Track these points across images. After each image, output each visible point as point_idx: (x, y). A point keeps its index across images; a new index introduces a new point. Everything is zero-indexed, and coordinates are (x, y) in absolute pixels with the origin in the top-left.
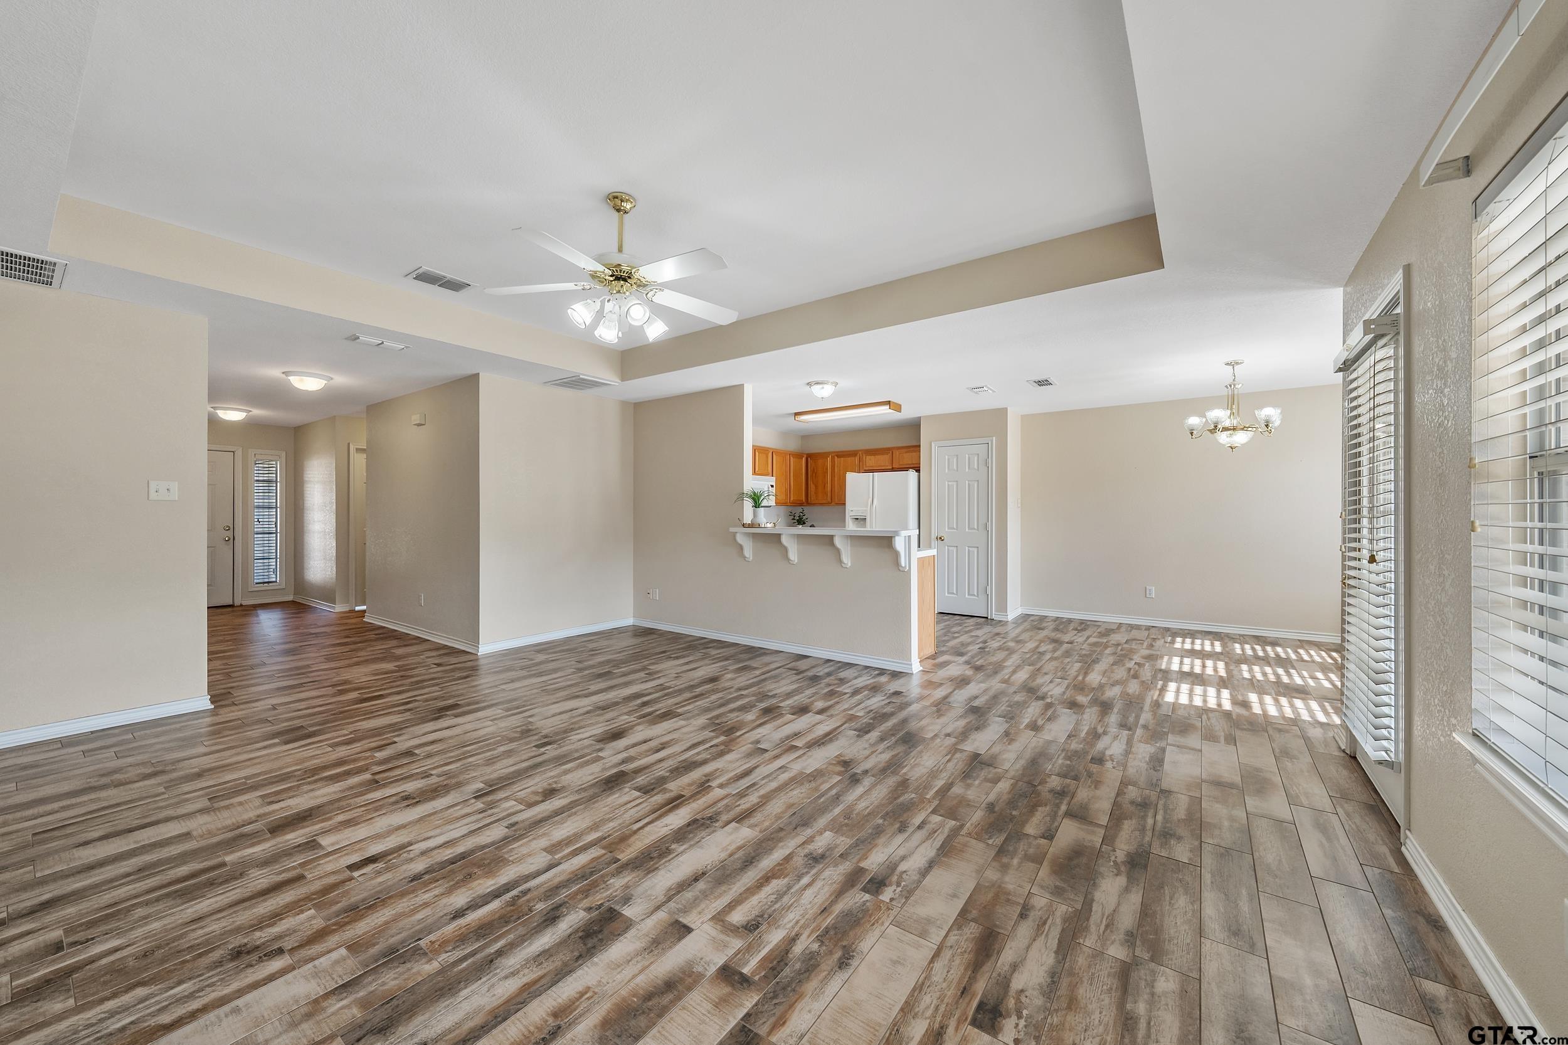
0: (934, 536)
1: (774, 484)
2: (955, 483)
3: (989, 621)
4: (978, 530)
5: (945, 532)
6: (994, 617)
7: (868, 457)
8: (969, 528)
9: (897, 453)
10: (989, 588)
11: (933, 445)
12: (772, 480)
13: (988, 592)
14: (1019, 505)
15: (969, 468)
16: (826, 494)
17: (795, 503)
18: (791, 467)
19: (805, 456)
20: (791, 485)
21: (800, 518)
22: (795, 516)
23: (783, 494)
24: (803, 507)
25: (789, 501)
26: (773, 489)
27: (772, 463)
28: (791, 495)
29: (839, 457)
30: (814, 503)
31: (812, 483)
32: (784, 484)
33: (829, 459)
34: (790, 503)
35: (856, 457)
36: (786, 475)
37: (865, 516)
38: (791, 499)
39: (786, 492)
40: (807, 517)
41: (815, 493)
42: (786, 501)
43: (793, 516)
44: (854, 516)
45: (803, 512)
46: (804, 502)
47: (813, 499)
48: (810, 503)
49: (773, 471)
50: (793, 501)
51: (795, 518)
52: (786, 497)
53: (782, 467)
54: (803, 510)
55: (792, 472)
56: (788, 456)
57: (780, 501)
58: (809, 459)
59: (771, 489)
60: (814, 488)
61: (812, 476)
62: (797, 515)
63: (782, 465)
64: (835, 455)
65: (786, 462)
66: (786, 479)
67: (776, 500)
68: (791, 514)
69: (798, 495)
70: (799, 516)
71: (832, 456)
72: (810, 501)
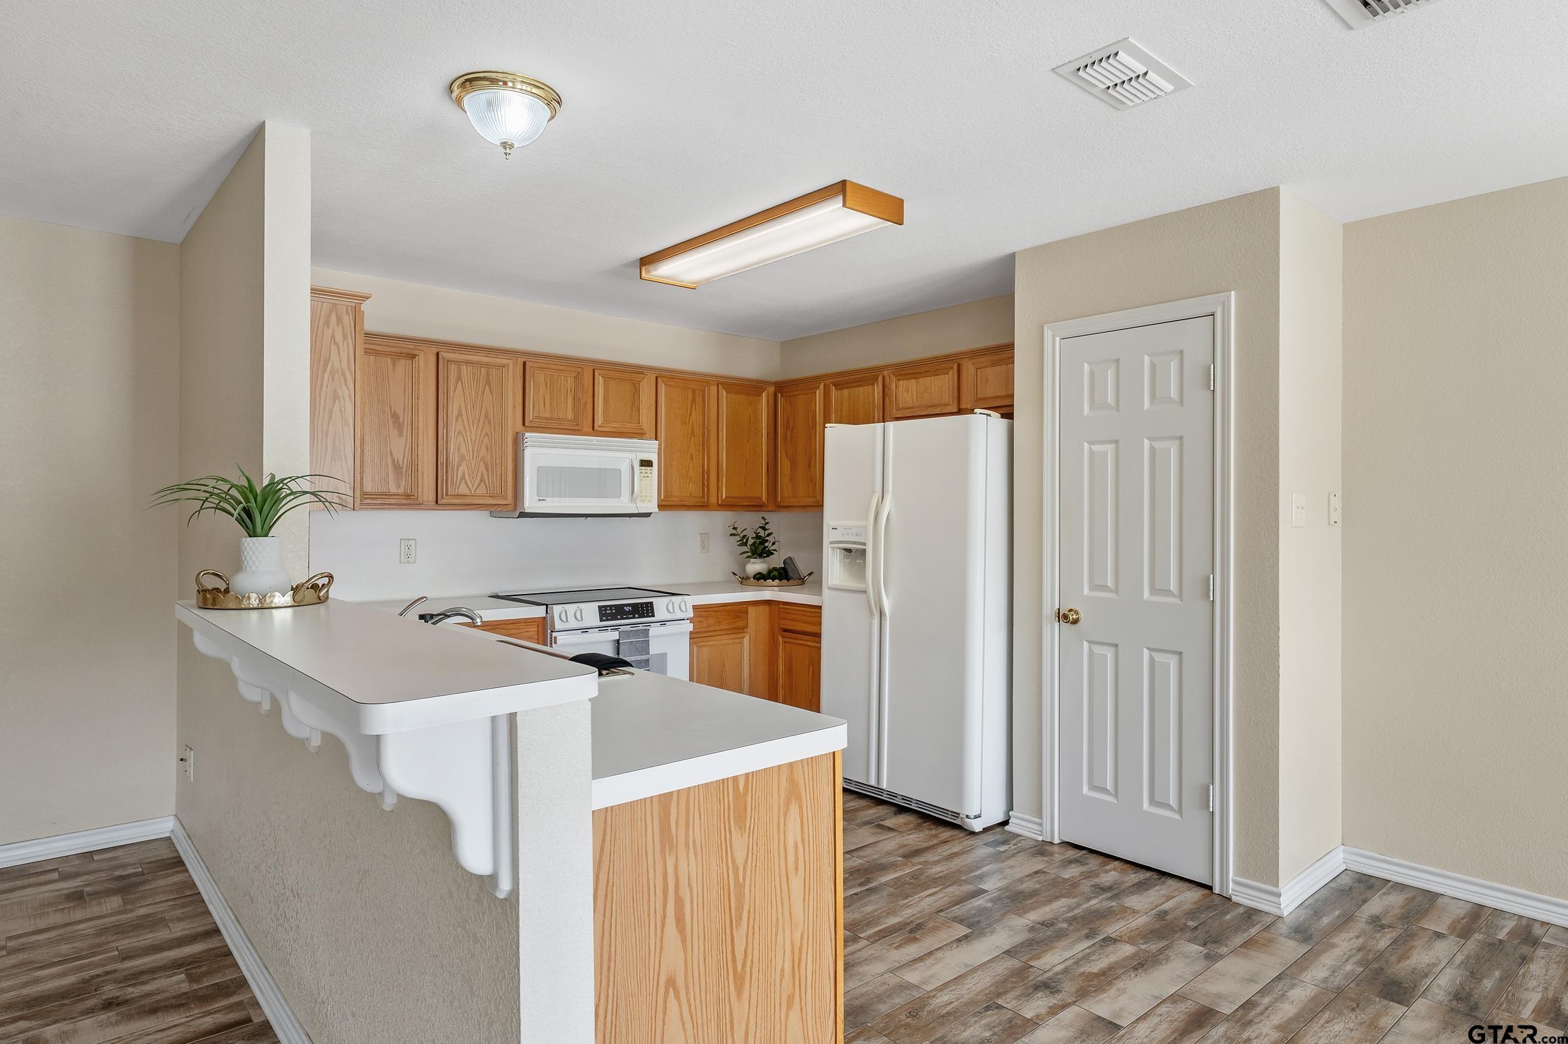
0: (1049, 609)
1: (654, 458)
2: (1110, 448)
3: (1217, 900)
4: (1181, 597)
5: (1082, 598)
6: (1231, 889)
7: (903, 384)
8: (1154, 590)
9: (969, 368)
10: (1216, 791)
11: (1048, 333)
12: (650, 449)
13: (1216, 805)
14: (1336, 516)
15: (1152, 402)
16: (811, 480)
17: (736, 504)
18: (720, 417)
19: (772, 389)
20: (720, 460)
21: (758, 541)
22: (744, 536)
23: (691, 483)
24: (765, 515)
25: (713, 500)
26: (651, 470)
27: (654, 405)
28: (720, 484)
29: (839, 386)
30: (788, 505)
31: (784, 455)
32: (694, 458)
33: (820, 392)
34: (718, 505)
35: (876, 384)
36: (704, 436)
37: (865, 544)
38: (720, 494)
39: (703, 477)
40: (777, 539)
41: (790, 480)
42: (703, 500)
43: (741, 536)
44: (840, 542)
45: (767, 527)
46: (766, 502)
47: (786, 496)
48: (782, 504)
49: (659, 424)
50: (728, 499)
51: (744, 541)
52: (703, 489)
53: (690, 415)
54: (766, 521)
55: (726, 429)
56: (714, 389)
57: (681, 501)
58: (780, 395)
59: (644, 471)
60: (789, 467)
61: (785, 437)
62: (751, 534)
63: (689, 411)
64: (832, 383)
65: (704, 402)
66: (705, 444)
67: (662, 498)
68: (734, 532)
69: (745, 484)
70: (758, 537)
71: (825, 385)
72: (781, 499)
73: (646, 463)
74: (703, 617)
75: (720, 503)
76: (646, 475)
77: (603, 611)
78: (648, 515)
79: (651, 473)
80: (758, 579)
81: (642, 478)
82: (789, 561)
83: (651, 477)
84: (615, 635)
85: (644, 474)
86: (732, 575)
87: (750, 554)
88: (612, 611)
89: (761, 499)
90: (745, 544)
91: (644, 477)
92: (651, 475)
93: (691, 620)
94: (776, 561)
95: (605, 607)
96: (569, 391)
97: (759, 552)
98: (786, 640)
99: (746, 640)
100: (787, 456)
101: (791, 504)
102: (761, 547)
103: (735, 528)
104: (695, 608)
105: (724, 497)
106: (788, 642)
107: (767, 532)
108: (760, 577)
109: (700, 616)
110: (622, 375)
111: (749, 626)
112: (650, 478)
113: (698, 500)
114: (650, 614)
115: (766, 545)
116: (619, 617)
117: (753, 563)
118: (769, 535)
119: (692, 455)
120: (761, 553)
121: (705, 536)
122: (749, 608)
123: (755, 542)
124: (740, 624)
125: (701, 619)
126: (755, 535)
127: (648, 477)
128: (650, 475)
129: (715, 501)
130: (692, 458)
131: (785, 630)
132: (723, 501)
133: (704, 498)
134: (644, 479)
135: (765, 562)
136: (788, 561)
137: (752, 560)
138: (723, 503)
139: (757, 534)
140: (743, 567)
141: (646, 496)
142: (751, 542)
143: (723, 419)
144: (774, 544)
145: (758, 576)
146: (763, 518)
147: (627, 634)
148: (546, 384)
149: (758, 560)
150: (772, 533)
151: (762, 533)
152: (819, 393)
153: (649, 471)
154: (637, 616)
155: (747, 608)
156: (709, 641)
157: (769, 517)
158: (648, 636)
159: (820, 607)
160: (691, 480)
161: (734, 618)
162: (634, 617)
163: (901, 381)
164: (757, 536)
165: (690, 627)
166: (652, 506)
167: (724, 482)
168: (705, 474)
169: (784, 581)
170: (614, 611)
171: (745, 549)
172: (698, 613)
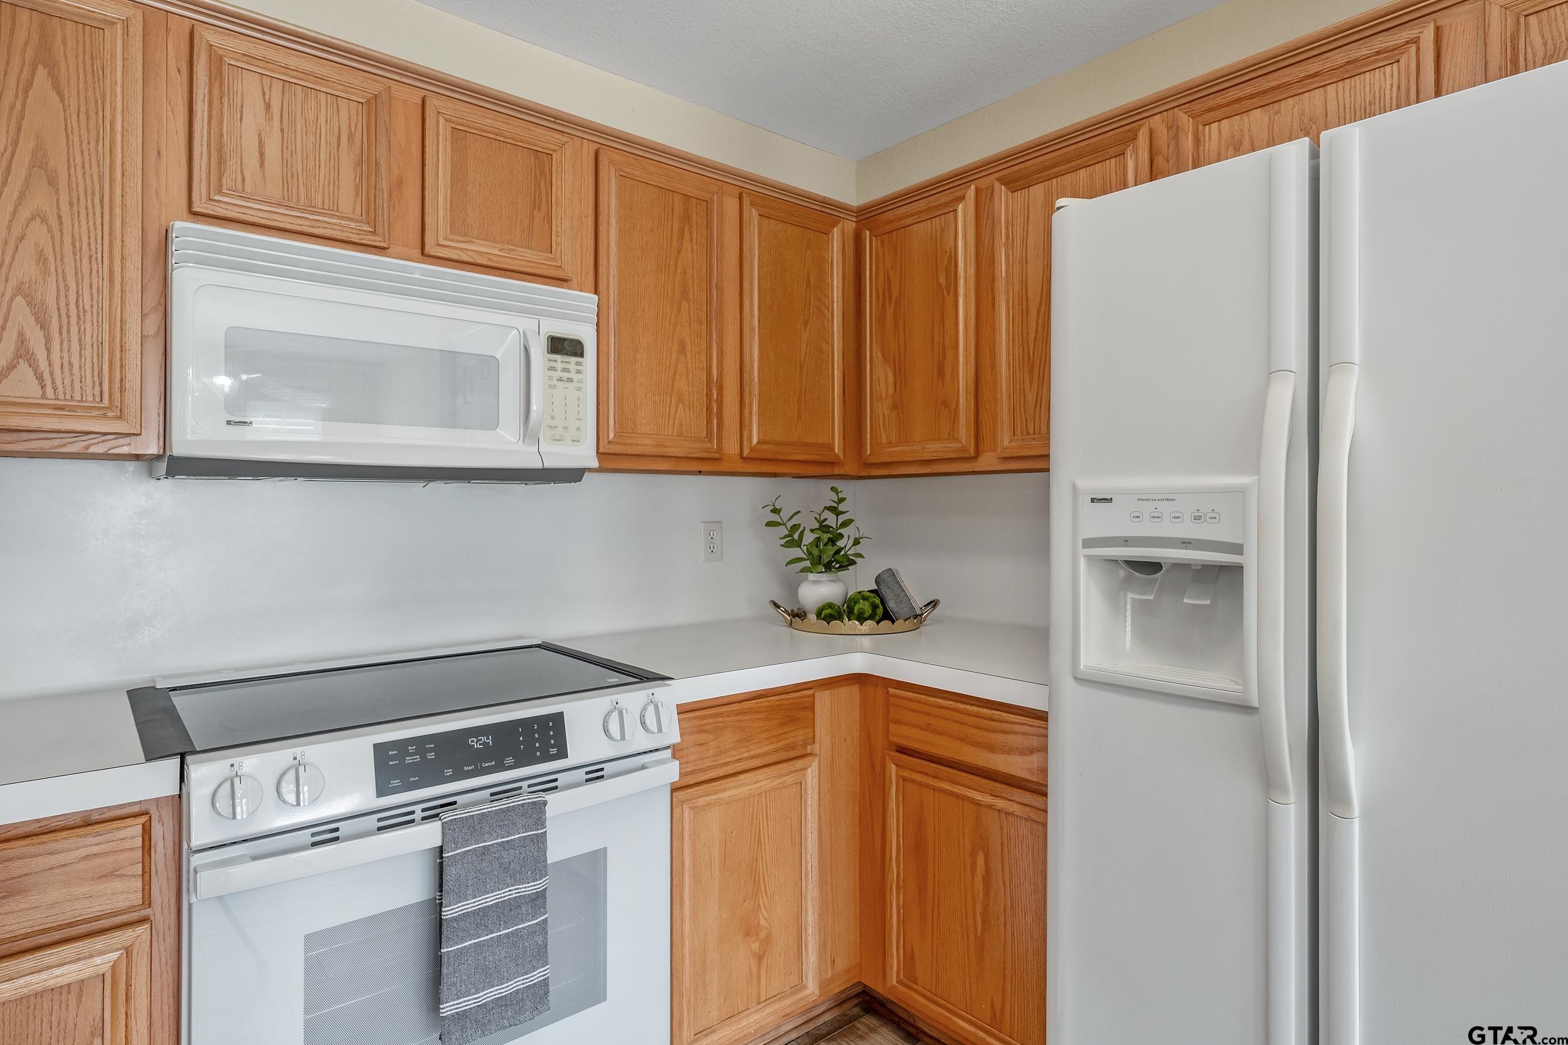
1: (586, 334)
7: (1219, 129)
12: (576, 312)
16: (946, 404)
17: (780, 457)
18: (746, 266)
19: (850, 226)
20: (747, 359)
21: (825, 537)
22: (795, 527)
23: (681, 406)
24: (839, 484)
25: (731, 447)
26: (578, 364)
27: (591, 219)
28: (747, 414)
29: (1015, 183)
30: (890, 460)
31: (880, 357)
32: (688, 348)
33: (964, 209)
34: (742, 458)
35: (1129, 152)
36: (709, 303)
37: (1238, 549)
38: (745, 434)
39: (709, 395)
40: (864, 532)
41: (894, 407)
42: (708, 445)
43: (789, 525)
44: (1126, 542)
45: (841, 508)
46: (842, 456)
47: (884, 441)
48: (873, 460)
49: (602, 261)
50: (765, 447)
51: (796, 536)
52: (709, 421)
53: (679, 252)
54: (841, 495)
55: (759, 292)
56: (731, 206)
57: (658, 446)
58: (868, 232)
59: (559, 366)
60: (891, 380)
61: (881, 319)
62: (808, 522)
63: (675, 242)
64: (997, 179)
65: (709, 226)
66: (711, 319)
67: (612, 436)
68: (775, 518)
69: (799, 416)
70: (823, 527)
71: (977, 190)
72: (871, 449)
73: (561, 346)
74: (706, 731)
75: (746, 453)
76: (565, 375)
77: (393, 758)
78: (574, 475)
79: (579, 372)
80: (829, 618)
81: (554, 382)
82: (886, 579)
83: (580, 381)
84: (429, 834)
85: (559, 374)
86: (772, 610)
87: (808, 564)
88: (423, 757)
89: (832, 448)
90: (798, 544)
91: (560, 379)
92: (579, 376)
93: (676, 751)
94: (861, 579)
95: (401, 745)
96: (344, 139)
97: (825, 559)
98: (906, 774)
99: (812, 775)
100: (885, 358)
101: (895, 459)
102: (831, 549)
103: (776, 511)
104: (684, 710)
105: (755, 441)
106: (913, 781)
107: (842, 518)
108: (830, 614)
109: (700, 730)
110: (505, 127)
111: (817, 738)
112: (575, 384)
113: (698, 445)
114: (554, 751)
115: (840, 543)
116: (449, 772)
117: (816, 582)
118: (845, 524)
119: (682, 343)
120: (830, 562)
121: (714, 527)
122: (817, 695)
123: (819, 539)
124: (798, 736)
125: (703, 737)
126: (817, 525)
127: (570, 380)
128: (576, 377)
129: (737, 450)
130: (682, 350)
131: (902, 750)
132: (752, 449)
133: (711, 441)
134: (559, 383)
135: (838, 580)
136: (885, 576)
137: (812, 576)
138: (753, 455)
139: (821, 522)
140: (793, 590)
141: (566, 428)
142: (809, 538)
143: (752, 271)
144: (857, 542)
145: (828, 611)
146: (833, 489)
147: (474, 826)
148: (268, 106)
149: (824, 577)
150: (851, 521)
151: (831, 520)
152: (964, 212)
153: (573, 367)
154: (509, 760)
155: (813, 696)
156: (725, 790)
157: (845, 487)
158: (540, 822)
159: (1041, 716)
160: (680, 400)
161: (783, 724)
162: (501, 767)
163: (1215, 126)
164: (821, 526)
165: (672, 771)
166: (584, 454)
167: (755, 409)
168: (713, 389)
169: (886, 624)
170: (431, 756)
171: (797, 552)
172: (696, 723)
